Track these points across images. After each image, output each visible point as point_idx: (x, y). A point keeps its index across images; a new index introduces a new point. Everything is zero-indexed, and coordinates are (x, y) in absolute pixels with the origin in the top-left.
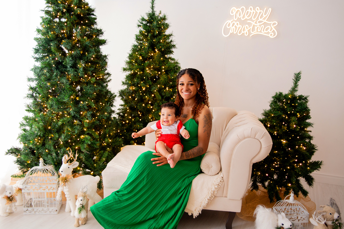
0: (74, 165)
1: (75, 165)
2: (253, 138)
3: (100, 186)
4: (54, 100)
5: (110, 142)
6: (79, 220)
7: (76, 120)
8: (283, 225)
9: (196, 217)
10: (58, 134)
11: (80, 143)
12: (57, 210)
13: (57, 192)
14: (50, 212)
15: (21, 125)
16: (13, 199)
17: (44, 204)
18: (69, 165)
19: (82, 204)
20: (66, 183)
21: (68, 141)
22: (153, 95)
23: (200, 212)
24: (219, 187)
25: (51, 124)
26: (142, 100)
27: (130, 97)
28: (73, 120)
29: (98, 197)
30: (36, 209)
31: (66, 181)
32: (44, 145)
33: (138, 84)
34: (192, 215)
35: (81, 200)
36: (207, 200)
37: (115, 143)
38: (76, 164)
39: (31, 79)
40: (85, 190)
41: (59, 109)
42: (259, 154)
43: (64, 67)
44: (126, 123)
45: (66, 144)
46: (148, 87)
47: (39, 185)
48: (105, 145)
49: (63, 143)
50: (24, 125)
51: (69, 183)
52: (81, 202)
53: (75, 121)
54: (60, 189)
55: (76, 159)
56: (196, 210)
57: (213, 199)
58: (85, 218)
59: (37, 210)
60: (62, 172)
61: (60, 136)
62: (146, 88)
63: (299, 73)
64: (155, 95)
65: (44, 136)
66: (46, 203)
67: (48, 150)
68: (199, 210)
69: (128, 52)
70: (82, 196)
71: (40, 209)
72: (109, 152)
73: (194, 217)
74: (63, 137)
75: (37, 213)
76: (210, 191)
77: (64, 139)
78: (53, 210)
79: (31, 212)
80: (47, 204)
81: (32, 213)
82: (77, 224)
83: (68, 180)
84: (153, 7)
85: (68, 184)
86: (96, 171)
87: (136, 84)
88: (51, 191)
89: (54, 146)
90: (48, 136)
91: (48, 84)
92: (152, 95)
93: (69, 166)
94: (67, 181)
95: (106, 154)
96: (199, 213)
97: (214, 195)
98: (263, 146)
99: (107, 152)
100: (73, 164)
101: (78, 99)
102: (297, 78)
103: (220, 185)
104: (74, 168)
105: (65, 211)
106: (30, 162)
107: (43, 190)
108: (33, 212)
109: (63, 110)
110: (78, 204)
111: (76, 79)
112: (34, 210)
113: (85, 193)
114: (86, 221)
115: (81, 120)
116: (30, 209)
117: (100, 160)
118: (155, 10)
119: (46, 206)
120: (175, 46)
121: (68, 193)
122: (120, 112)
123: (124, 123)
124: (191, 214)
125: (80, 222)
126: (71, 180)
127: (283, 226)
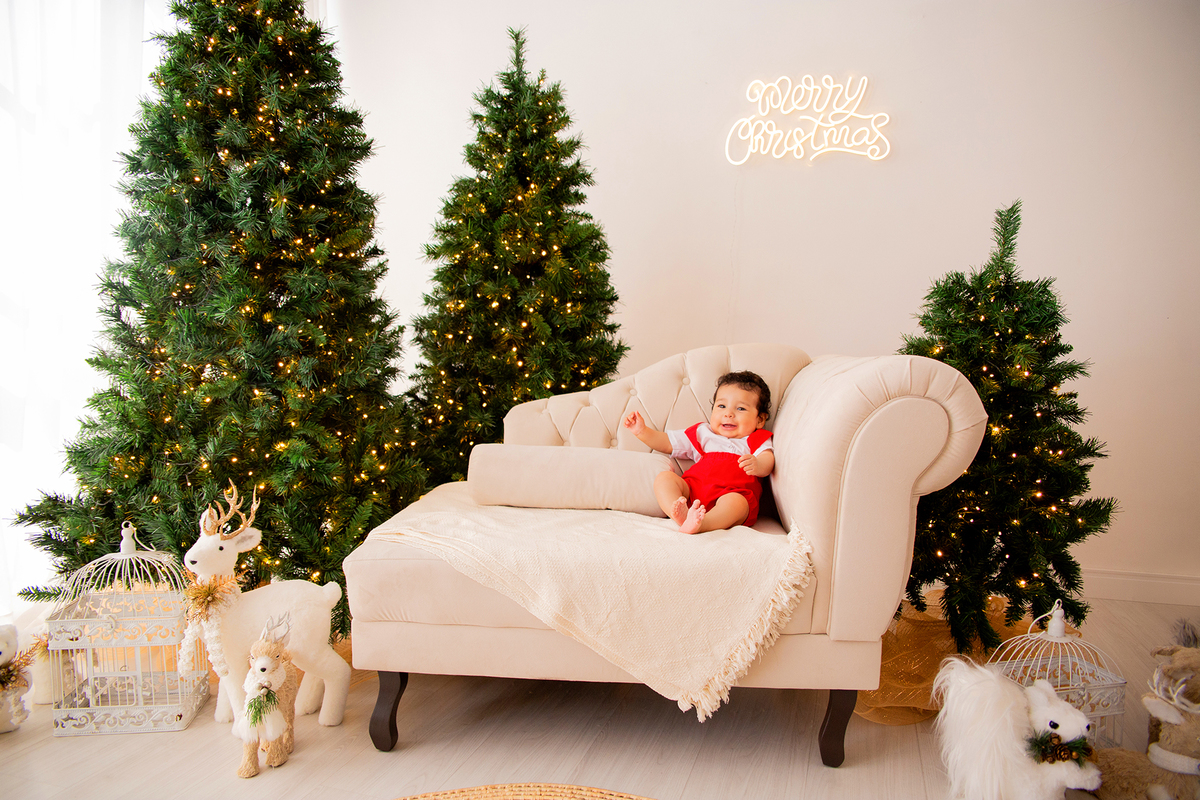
0: (244, 539)
1: (249, 541)
2: (919, 396)
3: (341, 621)
4: (183, 318)
5: (383, 471)
6: (255, 748)
7: (258, 388)
8: (1054, 725)
9: (711, 716)
10: (197, 439)
11: (272, 470)
12: (181, 716)
13: (180, 646)
14: (156, 722)
15: (85, 426)
16: (13, 678)
17: (130, 691)
18: (224, 538)
19: (266, 684)
20: (212, 609)
21: (229, 462)
22: (524, 324)
23: (726, 698)
24: (801, 594)
25: (173, 408)
26: (487, 341)
27: (450, 336)
28: (251, 389)
29: (332, 660)
30: (100, 711)
31: (209, 598)
32: (145, 479)
33: (475, 289)
34: (693, 711)
35: (263, 670)
36: (753, 649)
37: (398, 478)
38: (251, 537)
39: (119, 266)
40: (281, 631)
41: (201, 347)
42: (943, 458)
43: (223, 209)
44: (436, 423)
45: (223, 473)
46: (509, 298)
47: (111, 619)
48: (363, 481)
49: (210, 468)
50: (95, 425)
51: (221, 606)
52: (264, 679)
53: (256, 392)
54: (190, 632)
55: (253, 518)
56: (711, 689)
57: (773, 644)
58: (281, 738)
59: (107, 715)
60: (194, 562)
61: (202, 445)
62: (503, 303)
63: (1013, 210)
64: (530, 324)
65: (146, 448)
66: (140, 689)
67: (160, 497)
68: (721, 688)
69: (442, 197)
70: (268, 653)
71: (118, 711)
72: (375, 503)
73: (701, 718)
74: (210, 447)
75: (106, 728)
76: (769, 613)
77: (216, 452)
78: (165, 714)
79: (80, 726)
80: (144, 693)
81: (86, 727)
82: (250, 765)
83: (218, 595)
84: (518, 62)
85: (217, 610)
86: (329, 571)
87: (468, 291)
88: (159, 641)
89: (181, 480)
90: (161, 450)
91: (170, 272)
92: (520, 323)
93: (223, 544)
94: (214, 599)
95: (366, 510)
96: (722, 701)
97: (778, 630)
98: (959, 425)
99: (369, 504)
100: (239, 537)
101: (268, 318)
102: (1008, 223)
103: (804, 586)
104: (242, 551)
105: (213, 718)
106: (92, 541)
107: (126, 641)
108: (92, 726)
109: (214, 354)
110: (252, 688)
111: (261, 248)
112: (93, 718)
113: (280, 643)
114: (286, 752)
115: (279, 389)
116: (79, 713)
117: (344, 532)
118: (526, 68)
119: (141, 699)
120: (589, 176)
121: (216, 646)
122: (417, 388)
123: (430, 421)
124: (690, 707)
125: (263, 759)
126: (231, 597)
127: (1058, 731)
